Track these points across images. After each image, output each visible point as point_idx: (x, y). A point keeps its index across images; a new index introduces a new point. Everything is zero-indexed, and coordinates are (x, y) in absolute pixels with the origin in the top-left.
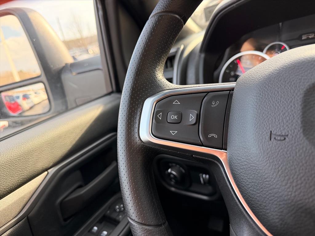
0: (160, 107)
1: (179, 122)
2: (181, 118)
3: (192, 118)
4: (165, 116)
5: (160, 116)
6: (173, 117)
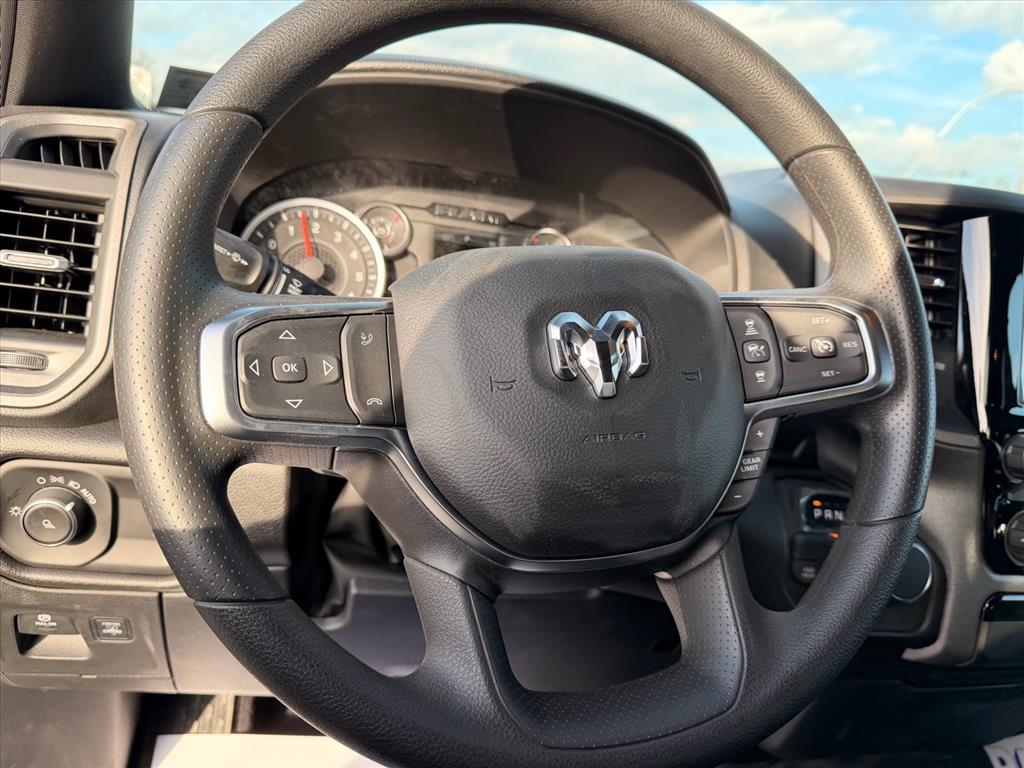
1: (302, 379)
2: (304, 367)
3: (329, 369)
4: (267, 368)
5: (254, 367)
6: (286, 368)
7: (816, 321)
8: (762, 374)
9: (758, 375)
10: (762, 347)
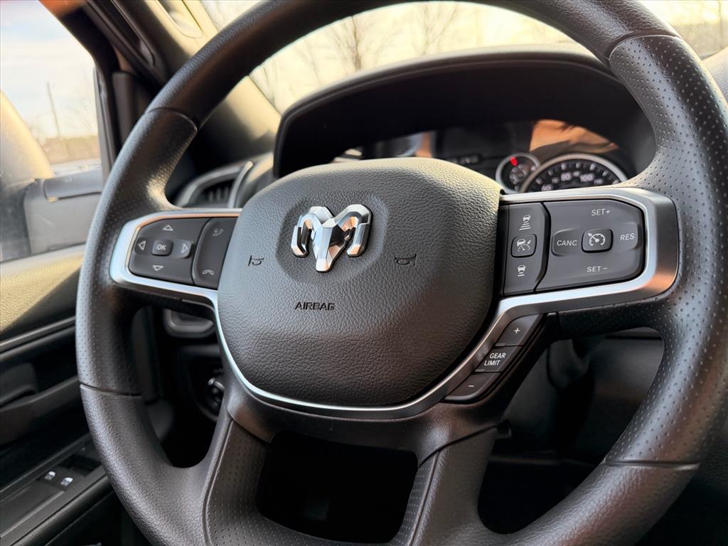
0: (144, 233)
1: (167, 253)
2: (171, 248)
3: (185, 249)
4: (149, 246)
5: (142, 245)
6: (160, 247)
7: (595, 213)
8: (523, 269)
9: (519, 269)
10: (529, 243)
